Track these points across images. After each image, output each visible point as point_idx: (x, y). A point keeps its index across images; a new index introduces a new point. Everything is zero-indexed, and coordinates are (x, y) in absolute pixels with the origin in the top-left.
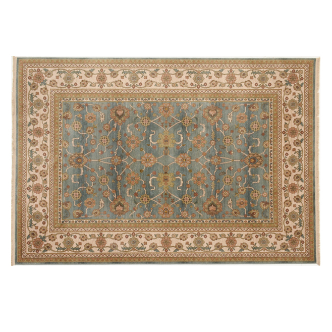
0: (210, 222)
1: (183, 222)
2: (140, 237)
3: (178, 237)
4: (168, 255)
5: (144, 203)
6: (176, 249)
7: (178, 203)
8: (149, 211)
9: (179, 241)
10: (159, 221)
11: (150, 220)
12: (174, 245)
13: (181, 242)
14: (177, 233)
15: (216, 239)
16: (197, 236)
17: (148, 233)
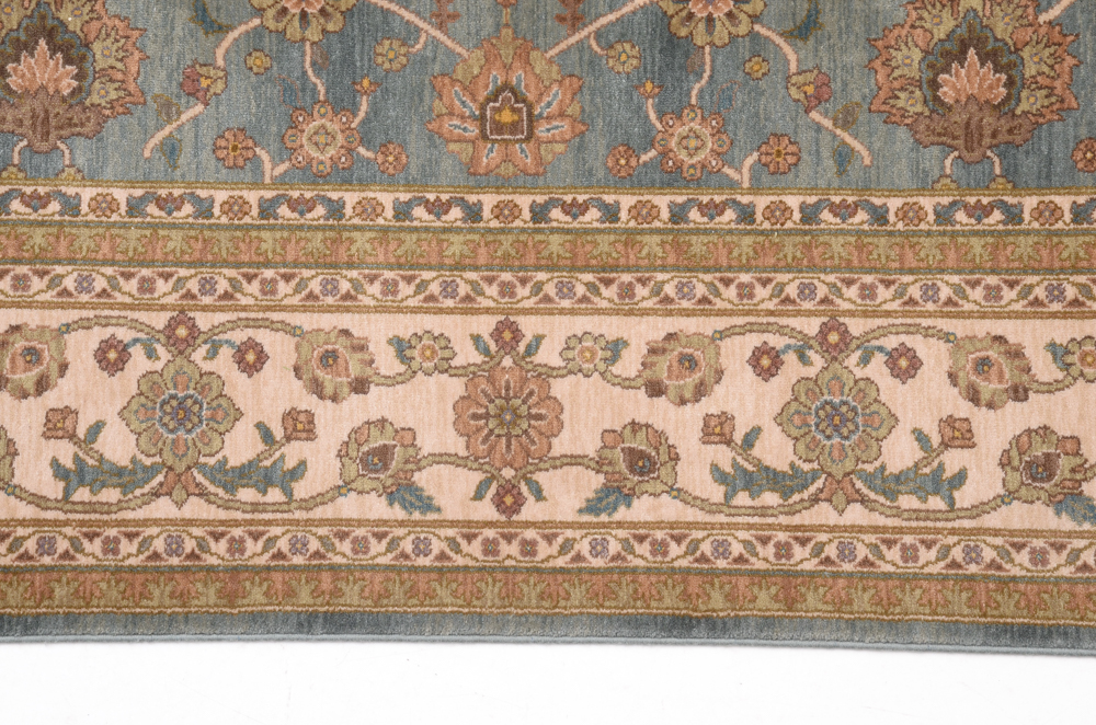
0: (943, 215)
1: (678, 214)
2: (251, 360)
3: (629, 365)
4: (529, 548)
5: (294, 30)
6: (606, 490)
7: (623, 32)
8: (342, 104)
9: (640, 406)
10: (438, 209)
11: (351, 198)
12: (590, 446)
13: (661, 413)
14: (611, 327)
15: (1019, 393)
16: (818, 361)
17: (328, 321)
